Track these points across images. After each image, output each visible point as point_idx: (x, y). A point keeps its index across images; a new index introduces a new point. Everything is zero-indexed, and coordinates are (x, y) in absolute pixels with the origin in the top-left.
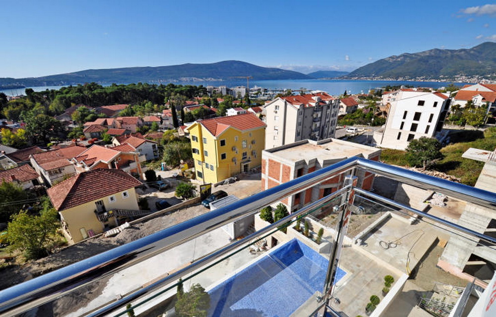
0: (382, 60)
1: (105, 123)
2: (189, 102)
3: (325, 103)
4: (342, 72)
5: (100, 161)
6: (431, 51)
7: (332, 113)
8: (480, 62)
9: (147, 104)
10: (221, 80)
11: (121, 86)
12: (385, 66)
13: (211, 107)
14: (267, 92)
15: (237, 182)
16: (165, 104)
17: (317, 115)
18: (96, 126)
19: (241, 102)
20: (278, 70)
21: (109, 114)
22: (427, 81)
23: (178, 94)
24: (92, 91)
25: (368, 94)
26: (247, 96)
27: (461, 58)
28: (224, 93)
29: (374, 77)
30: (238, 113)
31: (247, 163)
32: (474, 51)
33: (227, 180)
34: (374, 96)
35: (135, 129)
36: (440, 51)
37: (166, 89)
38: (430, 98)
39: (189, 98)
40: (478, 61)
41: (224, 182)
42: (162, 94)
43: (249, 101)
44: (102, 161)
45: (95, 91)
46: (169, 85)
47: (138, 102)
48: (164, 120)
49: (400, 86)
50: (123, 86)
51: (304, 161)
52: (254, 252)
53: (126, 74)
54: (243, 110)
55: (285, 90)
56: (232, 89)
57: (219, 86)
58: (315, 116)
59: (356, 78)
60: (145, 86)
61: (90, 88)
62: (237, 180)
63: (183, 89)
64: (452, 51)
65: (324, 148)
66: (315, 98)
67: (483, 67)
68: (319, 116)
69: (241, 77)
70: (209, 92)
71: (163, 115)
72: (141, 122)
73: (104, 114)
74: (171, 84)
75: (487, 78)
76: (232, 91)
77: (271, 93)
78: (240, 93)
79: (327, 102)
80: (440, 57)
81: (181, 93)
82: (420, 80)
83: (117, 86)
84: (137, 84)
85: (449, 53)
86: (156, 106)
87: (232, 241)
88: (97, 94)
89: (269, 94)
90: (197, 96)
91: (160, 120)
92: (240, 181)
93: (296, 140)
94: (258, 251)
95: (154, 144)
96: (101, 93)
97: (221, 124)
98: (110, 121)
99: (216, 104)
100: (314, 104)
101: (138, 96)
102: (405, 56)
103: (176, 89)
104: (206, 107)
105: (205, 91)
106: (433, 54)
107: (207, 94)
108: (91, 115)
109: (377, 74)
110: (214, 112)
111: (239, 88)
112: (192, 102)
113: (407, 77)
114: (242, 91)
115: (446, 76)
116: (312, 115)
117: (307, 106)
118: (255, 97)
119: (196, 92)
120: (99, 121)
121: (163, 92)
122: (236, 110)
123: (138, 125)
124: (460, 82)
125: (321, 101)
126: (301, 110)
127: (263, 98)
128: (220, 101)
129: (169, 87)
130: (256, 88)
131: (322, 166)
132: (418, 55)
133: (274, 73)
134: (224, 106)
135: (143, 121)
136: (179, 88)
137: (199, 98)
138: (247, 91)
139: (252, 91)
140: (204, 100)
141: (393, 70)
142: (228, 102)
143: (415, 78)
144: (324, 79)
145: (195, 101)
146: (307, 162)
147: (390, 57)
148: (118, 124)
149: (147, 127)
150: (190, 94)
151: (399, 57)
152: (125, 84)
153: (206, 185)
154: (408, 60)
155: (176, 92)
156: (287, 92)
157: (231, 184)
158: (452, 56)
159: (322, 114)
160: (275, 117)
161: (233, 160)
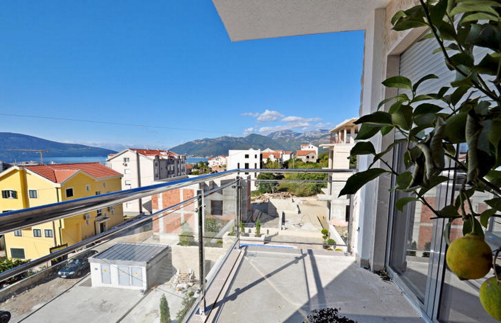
0: (189, 142)
3: (174, 158)
6: (222, 137)
12: (193, 147)
17: (171, 168)
31: (104, 221)
32: (248, 139)
38: (251, 152)
52: (184, 290)
64: (235, 138)
66: (163, 153)
79: (176, 157)
80: (229, 142)
85: (234, 140)
87: (145, 294)
94: (188, 288)
97: (61, 171)
100: (166, 158)
102: (206, 140)
106: (224, 139)
109: (189, 153)
113: (212, 156)
116: (167, 168)
117: (160, 158)
125: (171, 156)
126: (156, 162)
133: (76, 149)
141: (200, 151)
147: (196, 141)
151: (202, 141)
154: (209, 143)
158: (236, 141)
159: (174, 167)
160: (125, 170)
161: (85, 218)
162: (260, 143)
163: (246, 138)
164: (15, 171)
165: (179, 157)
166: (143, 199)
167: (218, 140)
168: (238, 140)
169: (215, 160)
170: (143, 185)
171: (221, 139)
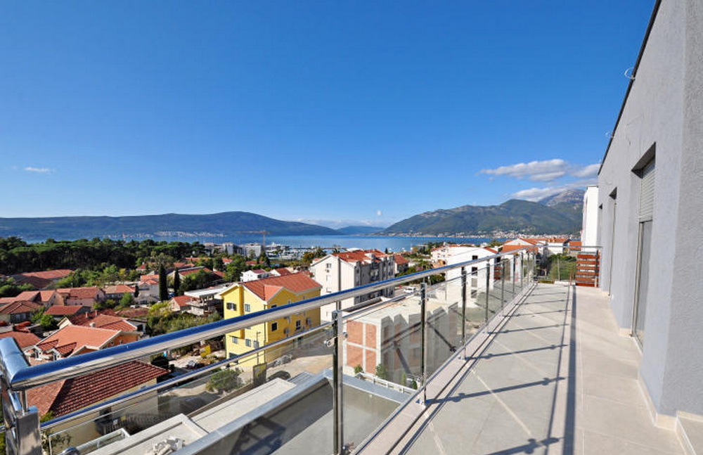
0: (417, 216)
1: (37, 299)
2: (178, 264)
3: (380, 260)
4: (377, 228)
5: (85, 347)
6: (463, 207)
7: (389, 271)
8: (512, 218)
9: (107, 268)
10: (222, 235)
11: (63, 242)
12: (421, 222)
13: (214, 270)
14: (289, 249)
15: (293, 361)
16: (137, 267)
17: (374, 273)
18: (23, 303)
19: (258, 263)
20: (301, 224)
21: (39, 285)
22: (468, 237)
23: (162, 254)
24: (8, 249)
25: (411, 252)
26: (263, 255)
27: (494, 214)
28: (231, 252)
29: (412, 233)
30: (259, 277)
32: (504, 207)
33: (279, 360)
34: (418, 254)
35: (93, 305)
36: (472, 207)
37: (140, 247)
38: (481, 253)
39: (178, 259)
40: (509, 216)
41: (275, 363)
42: (133, 254)
43: (268, 261)
44: (88, 347)
45: (14, 251)
46: (145, 242)
47: (89, 265)
48: (141, 290)
49: (443, 243)
50: (67, 242)
51: (389, 317)
53: (63, 226)
54: (264, 273)
55: (312, 247)
56: (241, 246)
57: (222, 243)
58: (372, 274)
59: (393, 234)
60: (104, 242)
61: (6, 245)
62: (293, 359)
63: (169, 246)
64: (484, 208)
65: (401, 304)
66: (368, 255)
67: (516, 222)
68: (376, 274)
69: (251, 232)
70: (207, 250)
71: (140, 283)
72: (101, 295)
73: (30, 285)
74: (149, 240)
75: (522, 233)
76: (241, 248)
77: (295, 251)
78: (254, 251)
79: (382, 259)
80: (473, 213)
81: (165, 251)
82: (460, 236)
83: (55, 242)
84: (90, 240)
85: (482, 210)
86: (123, 270)
88: (17, 255)
89: (293, 253)
90: (189, 257)
91: (134, 291)
92: (298, 359)
93: (355, 303)
95: (140, 324)
96: (25, 253)
97: (270, 286)
98: (46, 295)
99: (221, 266)
100: (370, 262)
101: (90, 257)
102: (440, 212)
103: (157, 247)
104: (207, 271)
105: (201, 250)
106: (466, 210)
107: (204, 253)
108: (6, 287)
109: (415, 230)
110: (220, 277)
111: (252, 245)
112: (183, 263)
113: (446, 234)
114: (257, 249)
115: (485, 232)
116: (369, 274)
117: (363, 263)
118: (274, 256)
119: (187, 250)
120: (27, 296)
121: (134, 251)
122: (256, 272)
123: (98, 299)
124: (499, 237)
125: (376, 259)
126: (357, 268)
127: (285, 257)
128: (226, 262)
129: (145, 244)
130: (273, 245)
131: (408, 322)
132: (453, 212)
134: (236, 268)
135: (104, 292)
136: (161, 245)
137: (194, 259)
138: (263, 249)
139: (268, 249)
140: (203, 261)
141: (431, 227)
142: (240, 262)
143: (455, 234)
144: (358, 235)
145: (187, 263)
146: (393, 319)
147: (425, 213)
148: (60, 299)
149: (111, 302)
150: (179, 252)
151: (434, 213)
152: (69, 240)
153: (260, 365)
154: (443, 216)
155: (158, 252)
156: (315, 250)
157: (287, 364)
158: (485, 213)
159: (378, 272)
160: (327, 276)
161: (285, 332)
162: (525, 212)
163: (501, 206)
164: (236, 288)
165: (386, 258)
166: (343, 302)
167: (456, 211)
168: (487, 210)
169: (440, 251)
170: (343, 289)
171: (461, 210)
